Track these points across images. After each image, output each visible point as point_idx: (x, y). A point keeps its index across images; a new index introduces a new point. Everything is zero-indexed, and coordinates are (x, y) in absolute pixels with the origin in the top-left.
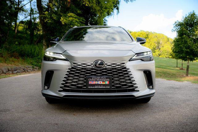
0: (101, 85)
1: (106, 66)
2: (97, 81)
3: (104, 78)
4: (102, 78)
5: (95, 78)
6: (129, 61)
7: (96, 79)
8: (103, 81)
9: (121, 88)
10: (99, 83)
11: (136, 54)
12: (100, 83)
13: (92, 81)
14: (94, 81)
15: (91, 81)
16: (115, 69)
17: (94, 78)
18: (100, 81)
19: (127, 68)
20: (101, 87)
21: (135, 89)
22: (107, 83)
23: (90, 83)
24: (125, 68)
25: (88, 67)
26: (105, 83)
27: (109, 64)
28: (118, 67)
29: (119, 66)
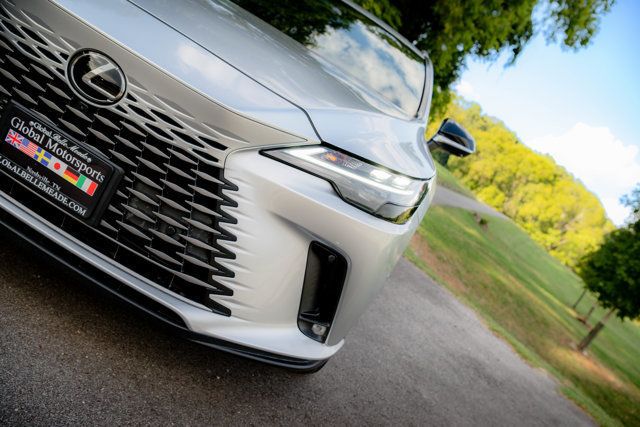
0: (53, 178)
1: (124, 103)
2: (47, 150)
3: (84, 156)
4: (73, 149)
5: (44, 130)
6: (262, 152)
7: (47, 138)
8: (72, 169)
9: (147, 253)
10: (51, 163)
11: (324, 144)
12: (57, 166)
13: (26, 136)
14: (32, 140)
15: (20, 133)
16: (163, 146)
17: (39, 128)
18: (60, 158)
19: (228, 175)
20: (49, 191)
21: (212, 297)
22: (86, 185)
23: (13, 139)
24: (217, 172)
25: (45, 60)
26: (74, 182)
27: (142, 104)
28: (178, 142)
29: (189, 147)
